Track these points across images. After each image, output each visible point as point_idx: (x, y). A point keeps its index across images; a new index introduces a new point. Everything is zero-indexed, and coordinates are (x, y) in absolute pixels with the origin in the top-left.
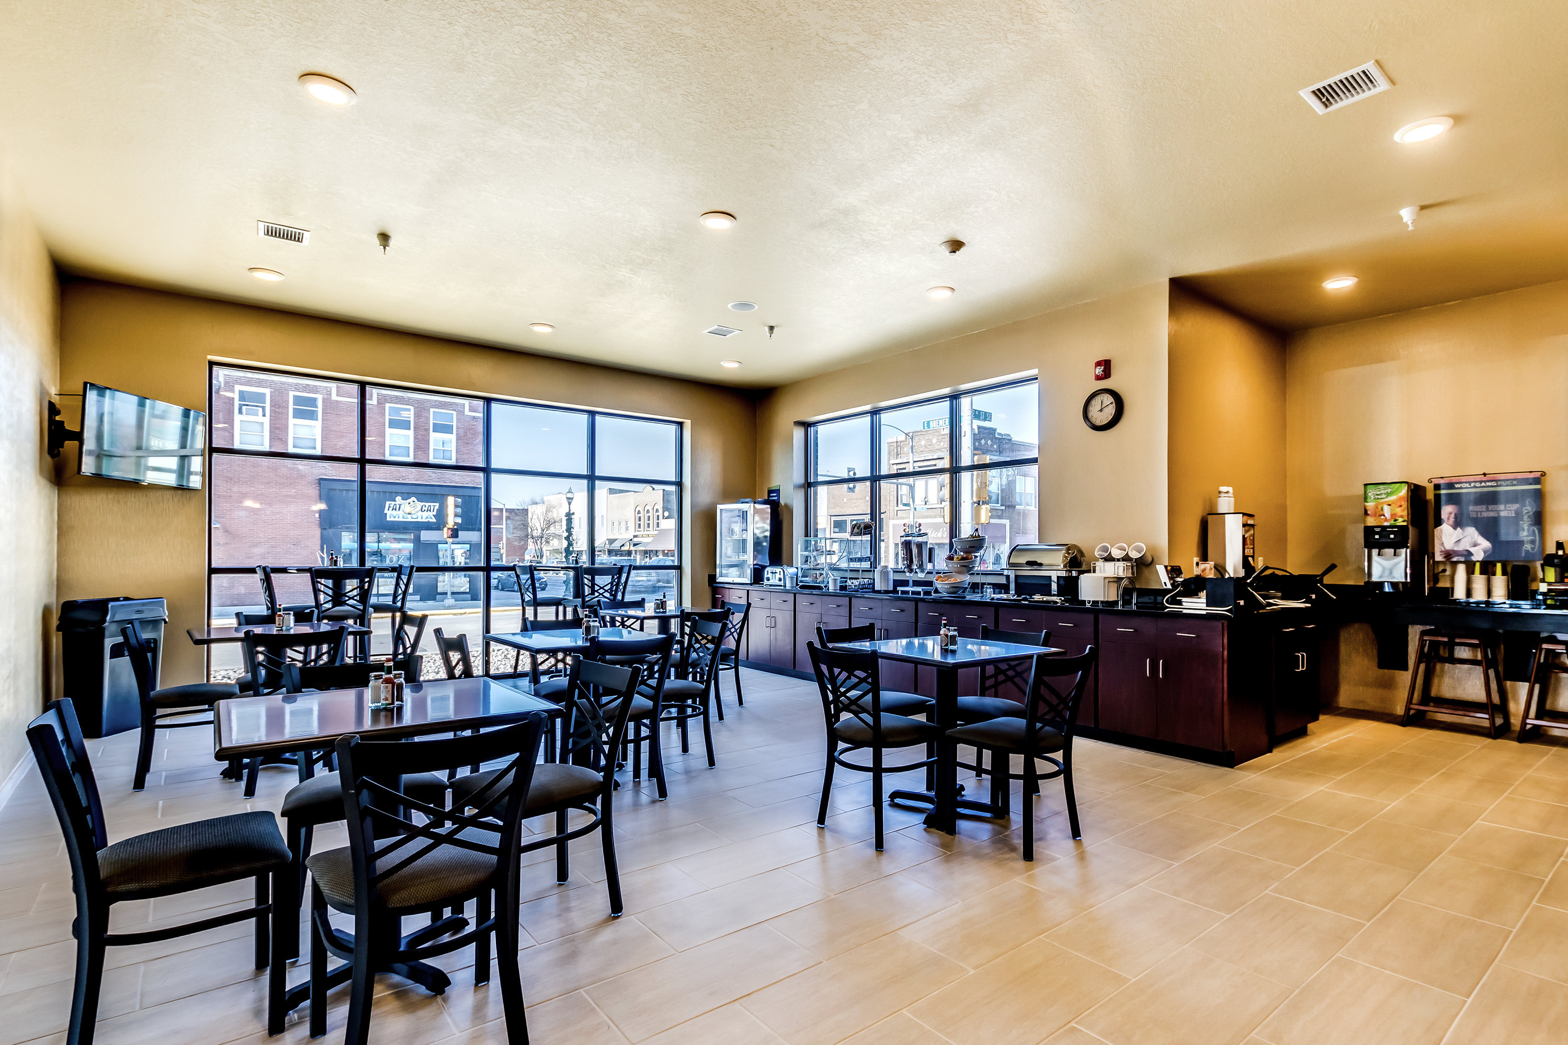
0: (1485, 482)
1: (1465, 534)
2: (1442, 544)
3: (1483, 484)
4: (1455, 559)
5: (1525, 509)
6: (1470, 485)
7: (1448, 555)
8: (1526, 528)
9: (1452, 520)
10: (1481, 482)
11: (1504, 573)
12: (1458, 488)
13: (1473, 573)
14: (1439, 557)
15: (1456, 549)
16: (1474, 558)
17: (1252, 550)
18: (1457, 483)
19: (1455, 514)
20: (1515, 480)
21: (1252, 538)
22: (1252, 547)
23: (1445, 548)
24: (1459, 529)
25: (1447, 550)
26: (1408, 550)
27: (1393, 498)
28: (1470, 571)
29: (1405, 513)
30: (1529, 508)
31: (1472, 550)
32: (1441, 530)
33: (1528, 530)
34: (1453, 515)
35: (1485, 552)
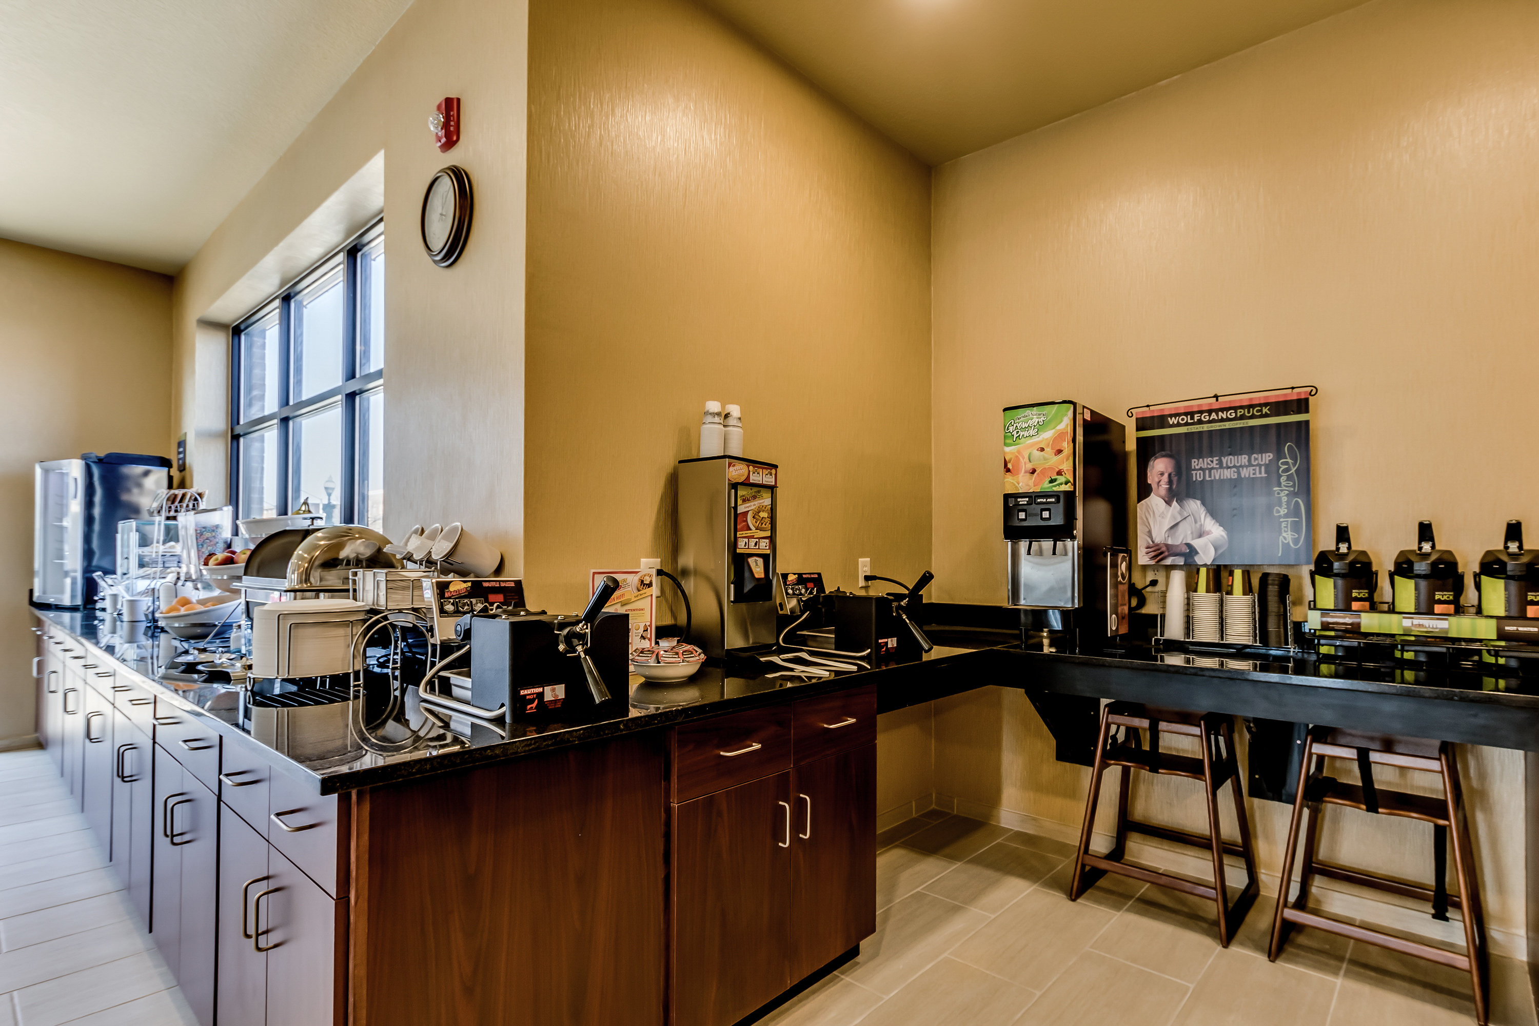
0: (1217, 411)
1: (1186, 514)
2: (1150, 533)
3: (1214, 416)
4: (1169, 561)
5: (1283, 464)
6: (1192, 418)
7: (1159, 553)
8: (1285, 499)
9: (1164, 486)
10: (1210, 412)
11: (1248, 589)
12: (1173, 426)
13: (1196, 591)
14: (1143, 558)
15: (1170, 542)
16: (1199, 560)
17: (764, 544)
18: (1171, 416)
19: (1170, 475)
20: (1266, 405)
21: (764, 515)
22: (768, 534)
23: (1153, 542)
24: (1175, 503)
25: (1157, 545)
26: (1076, 543)
27: (1048, 435)
28: (1191, 587)
29: (1067, 466)
30: (1289, 460)
31: (1196, 543)
32: (1147, 505)
33: (1288, 503)
34: (1165, 478)
35: (1216, 549)
